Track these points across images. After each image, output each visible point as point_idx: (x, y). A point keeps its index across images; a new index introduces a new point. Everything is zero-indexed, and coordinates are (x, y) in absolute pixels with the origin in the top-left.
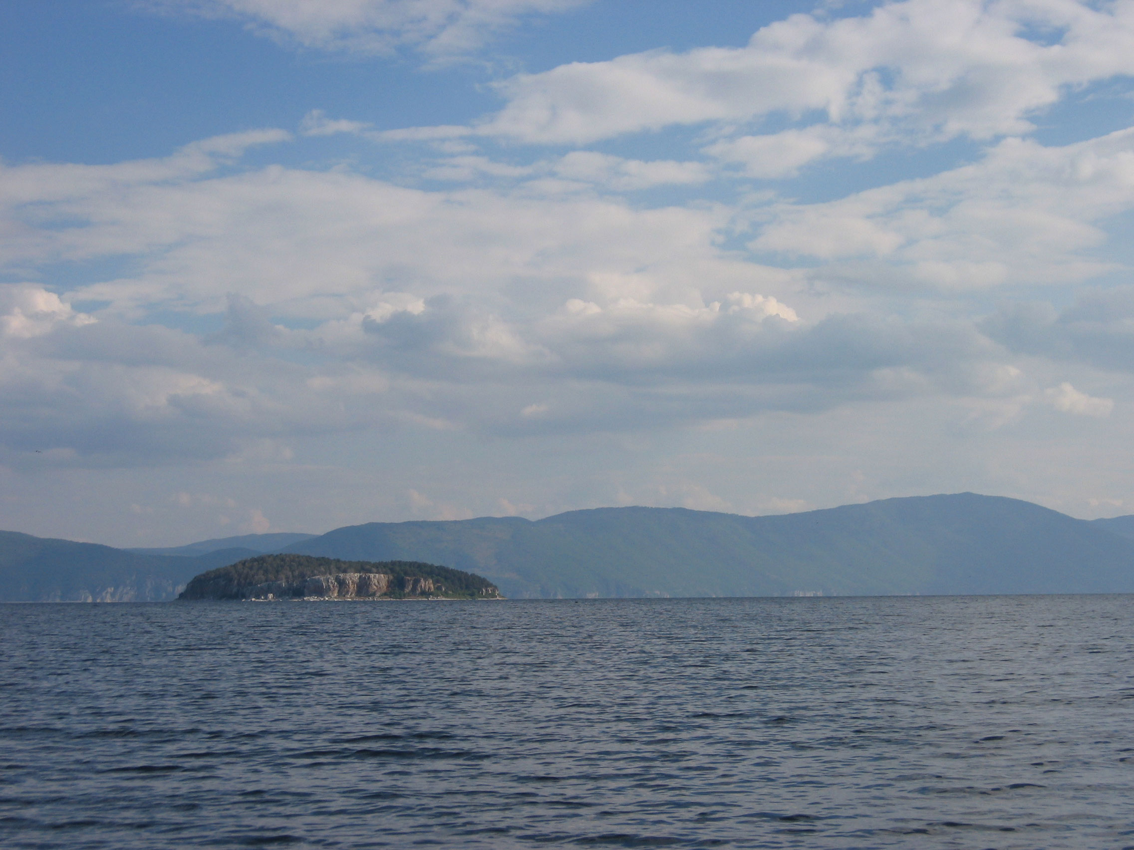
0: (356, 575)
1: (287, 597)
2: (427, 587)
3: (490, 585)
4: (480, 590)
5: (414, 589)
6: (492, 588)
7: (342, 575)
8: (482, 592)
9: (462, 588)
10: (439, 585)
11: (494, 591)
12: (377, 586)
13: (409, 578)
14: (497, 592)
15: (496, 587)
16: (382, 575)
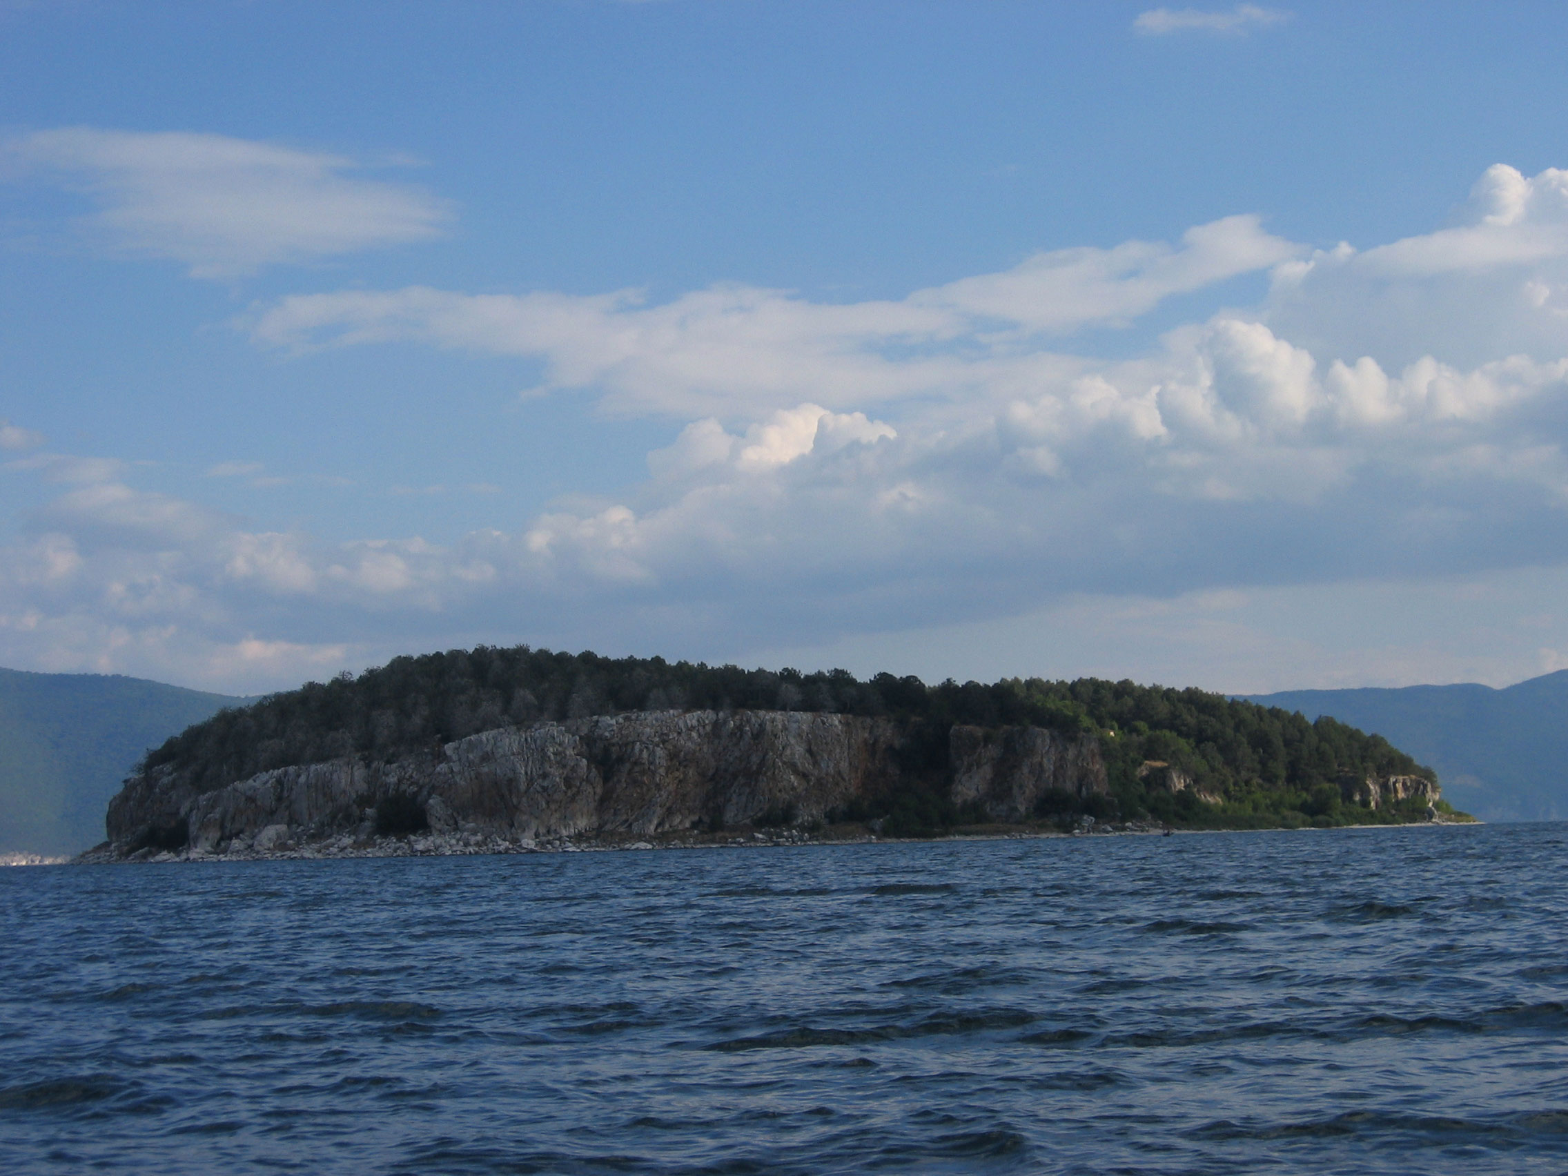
0: (692, 718)
1: (347, 841)
2: (1072, 772)
3: (1402, 764)
4: (1351, 785)
5: (1001, 787)
6: (1410, 779)
7: (610, 723)
8: (1365, 792)
9: (1270, 779)
10: (1159, 764)
11: (1418, 790)
12: (804, 776)
13: (979, 732)
14: (1432, 797)
15: (1428, 775)
16: (836, 720)
